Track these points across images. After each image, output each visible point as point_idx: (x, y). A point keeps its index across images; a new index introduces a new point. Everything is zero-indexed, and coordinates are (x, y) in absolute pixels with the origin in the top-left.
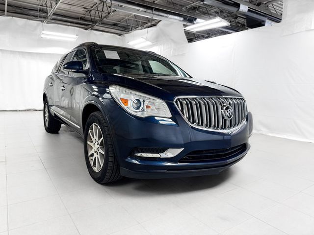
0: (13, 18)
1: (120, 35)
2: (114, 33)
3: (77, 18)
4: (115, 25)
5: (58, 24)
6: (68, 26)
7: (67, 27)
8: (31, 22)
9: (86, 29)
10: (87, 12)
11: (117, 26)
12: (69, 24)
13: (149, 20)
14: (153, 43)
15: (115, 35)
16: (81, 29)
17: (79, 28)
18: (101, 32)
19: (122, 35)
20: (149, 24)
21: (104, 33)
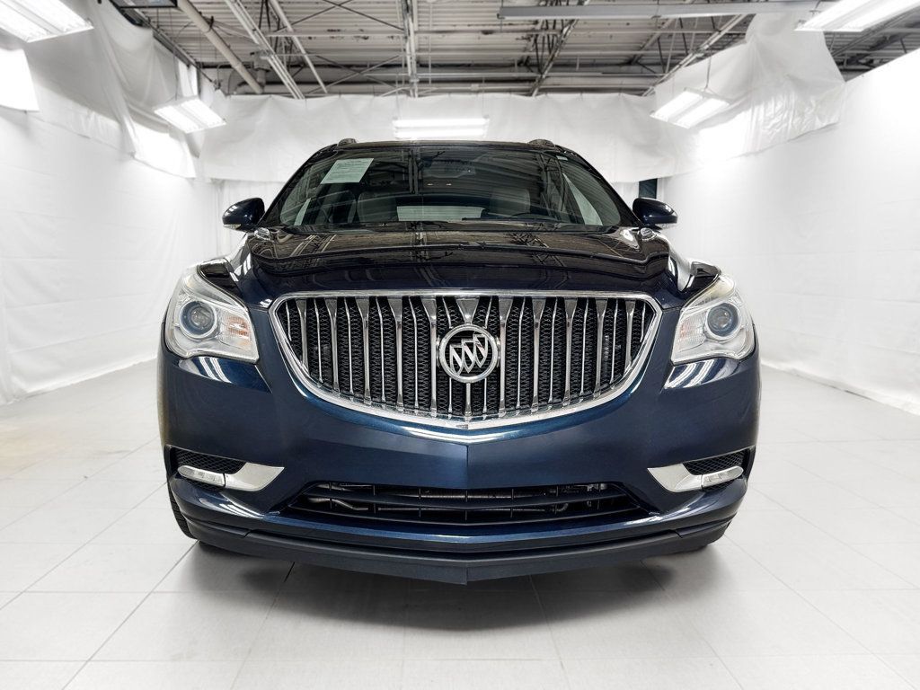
0: (343, 96)
1: (639, 91)
2: (619, 90)
3: (510, 66)
4: (630, 62)
5: (450, 92)
6: (478, 92)
7: (473, 96)
8: (381, 100)
9: (529, 93)
10: (528, 39)
11: (637, 63)
12: (475, 86)
13: (714, 24)
14: (730, 102)
15: (624, 95)
16: (513, 96)
17: (507, 95)
18: (576, 96)
19: (645, 90)
20: (716, 38)
21: (586, 96)
